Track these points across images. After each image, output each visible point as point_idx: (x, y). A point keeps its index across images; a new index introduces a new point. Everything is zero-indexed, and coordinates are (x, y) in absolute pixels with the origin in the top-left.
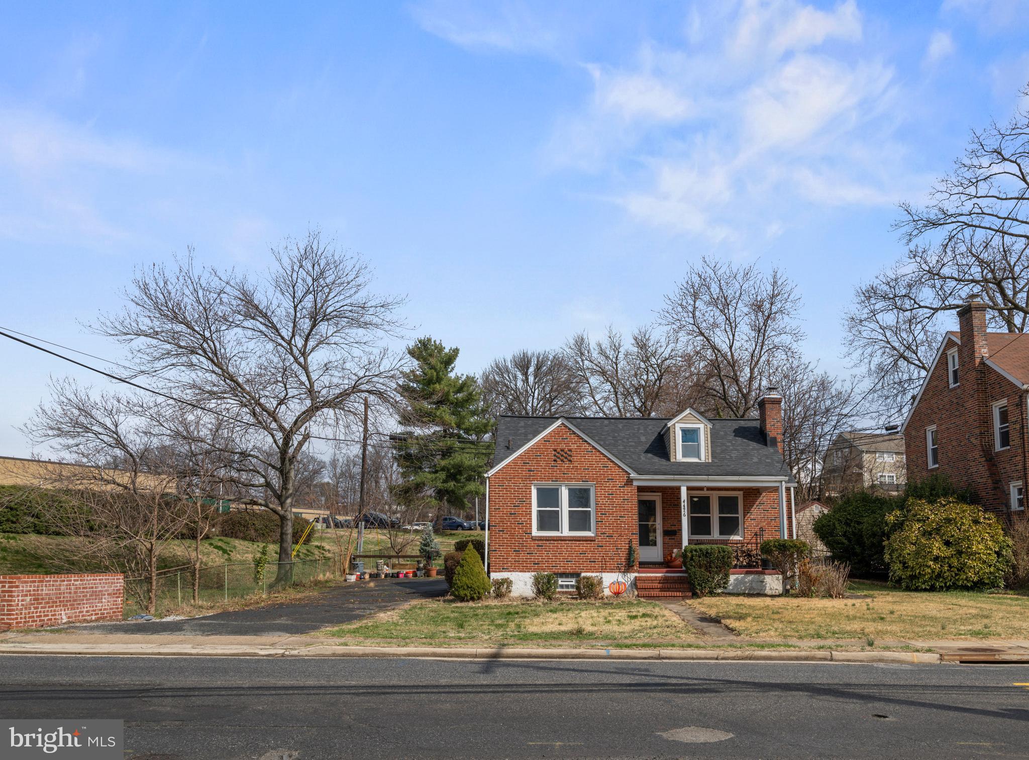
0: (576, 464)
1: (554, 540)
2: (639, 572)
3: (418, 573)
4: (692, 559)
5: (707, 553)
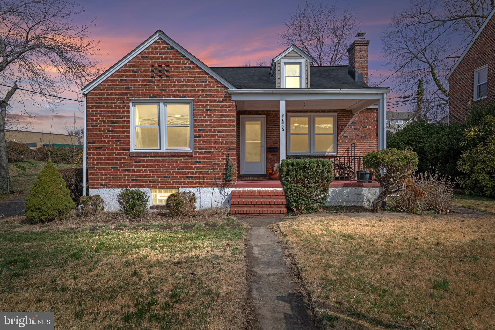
0: (174, 80)
1: (151, 156)
2: (236, 186)
4: (288, 174)
5: (305, 167)
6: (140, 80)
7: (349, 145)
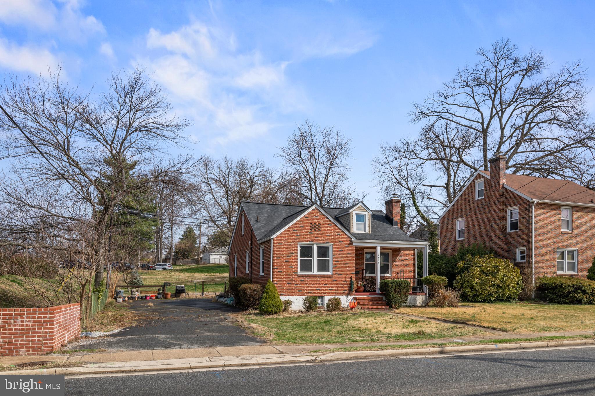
0: (323, 232)
1: (310, 277)
3: (159, 296)
4: (392, 288)
5: (400, 284)
6: (304, 231)
7: (398, 271)
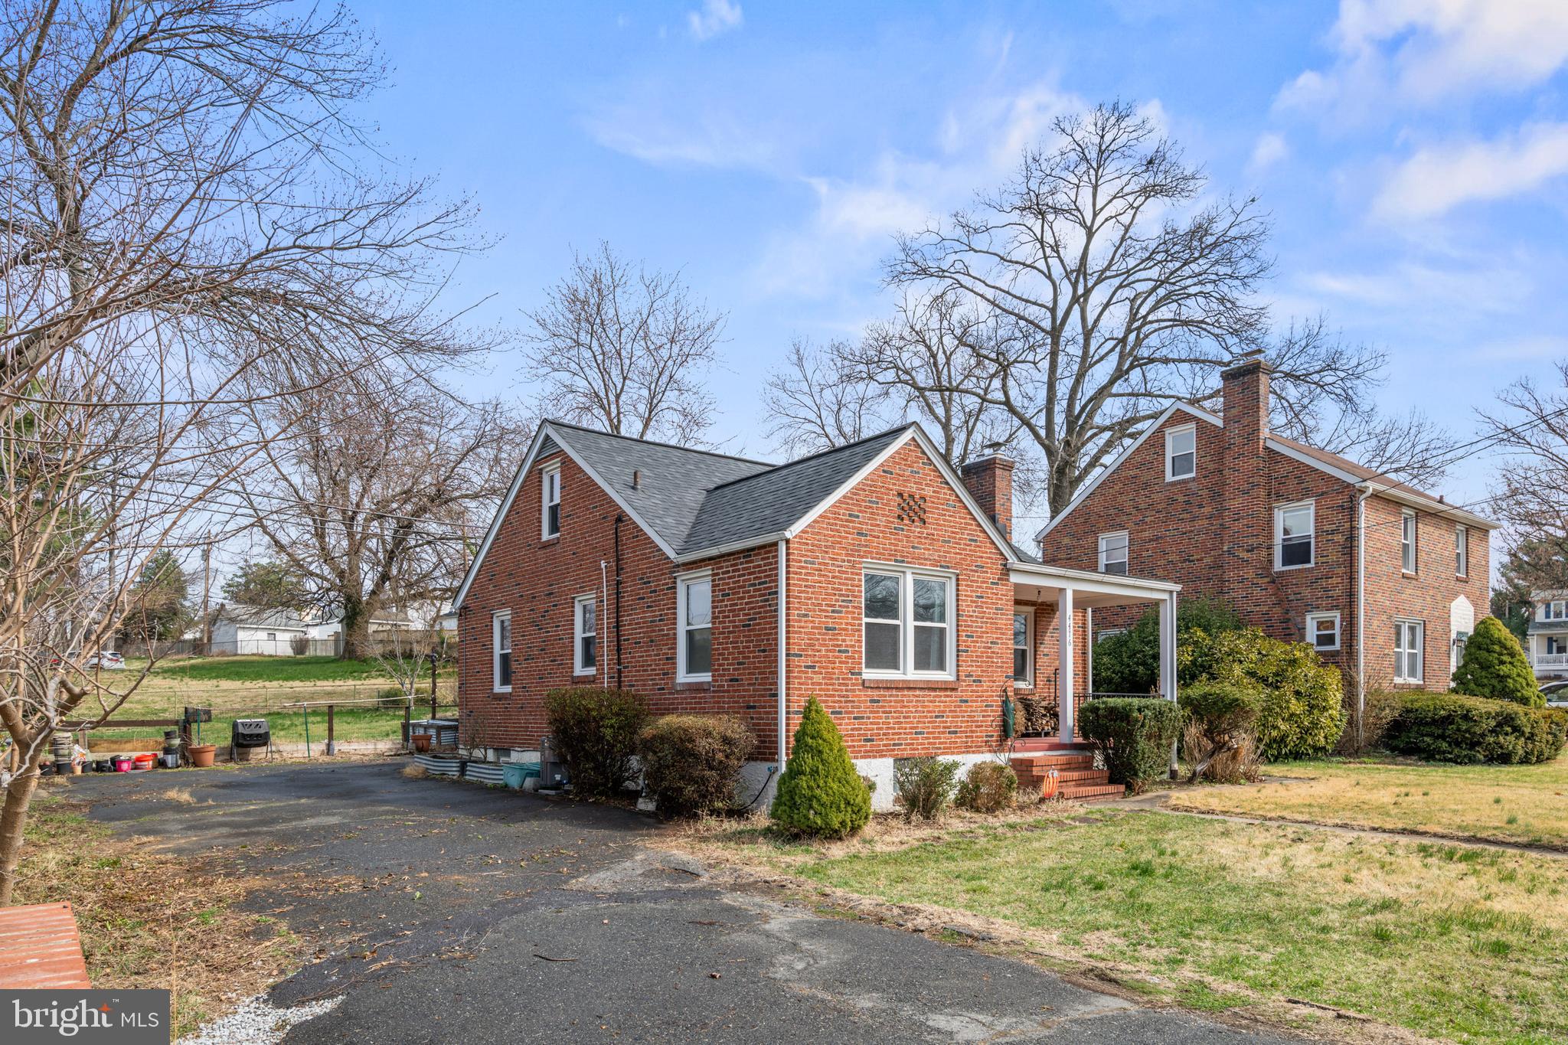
0: (931, 529)
1: (897, 689)
2: (1014, 750)
6: (881, 521)
7: (1050, 671)
